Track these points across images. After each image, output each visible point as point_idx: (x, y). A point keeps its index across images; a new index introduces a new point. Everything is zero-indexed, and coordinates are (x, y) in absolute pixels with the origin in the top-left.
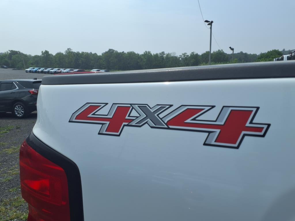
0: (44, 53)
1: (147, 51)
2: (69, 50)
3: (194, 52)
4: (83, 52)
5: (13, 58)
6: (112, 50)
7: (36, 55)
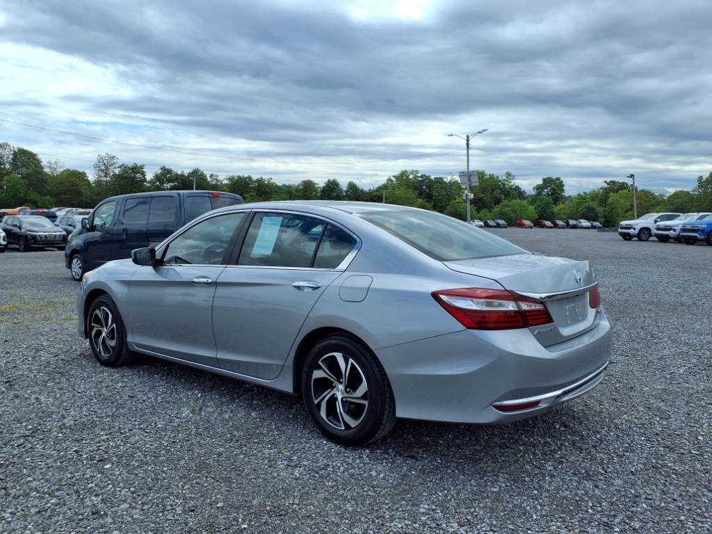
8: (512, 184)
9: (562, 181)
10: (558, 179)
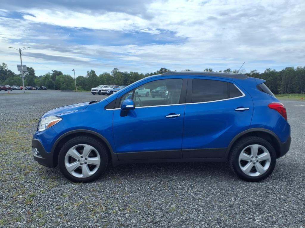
0: (90, 73)
1: (208, 69)
2: (116, 70)
3: (270, 69)
4: (132, 72)
5: (56, 78)
6: (164, 69)
7: (80, 75)
8: (7, 68)
9: (33, 69)
10: (31, 68)
